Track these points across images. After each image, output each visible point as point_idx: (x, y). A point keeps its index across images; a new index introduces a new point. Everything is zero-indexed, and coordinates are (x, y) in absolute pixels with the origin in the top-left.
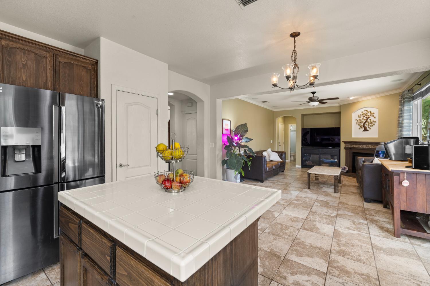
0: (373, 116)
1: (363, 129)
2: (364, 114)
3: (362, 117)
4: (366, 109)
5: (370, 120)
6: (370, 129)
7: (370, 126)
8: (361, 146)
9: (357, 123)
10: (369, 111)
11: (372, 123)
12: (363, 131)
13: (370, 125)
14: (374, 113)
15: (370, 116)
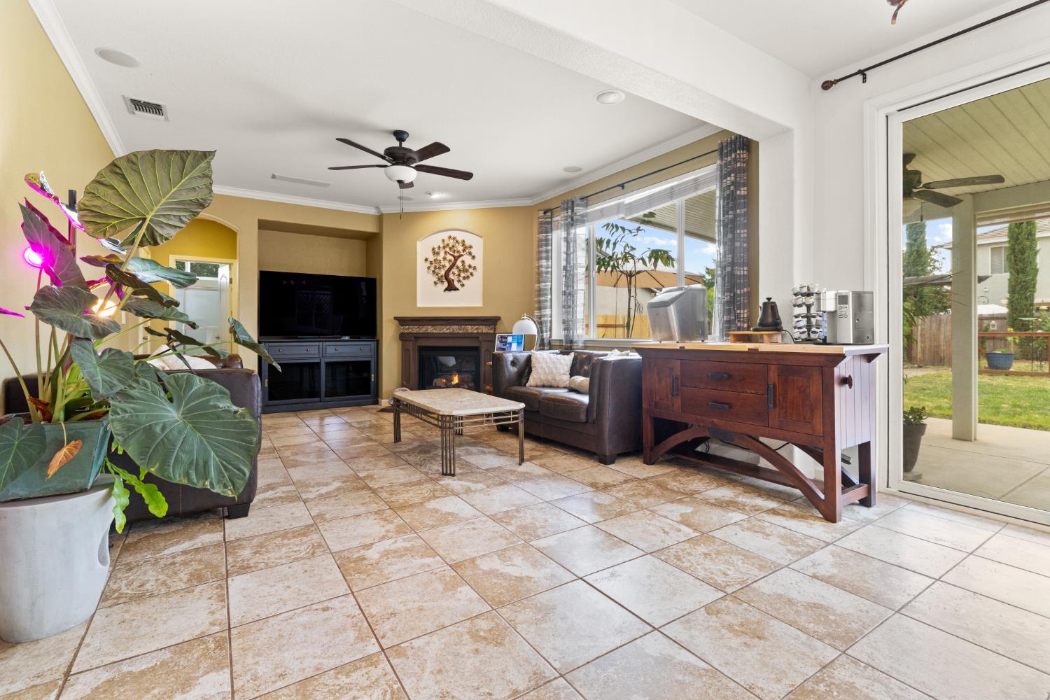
0: (470, 253)
1: (446, 285)
2: (448, 245)
3: (442, 254)
4: (453, 234)
5: (463, 262)
6: (463, 285)
7: (461, 279)
8: (447, 329)
9: (429, 268)
10: (460, 239)
11: (467, 271)
12: (445, 291)
13: (462, 275)
14: (471, 247)
15: (462, 253)
